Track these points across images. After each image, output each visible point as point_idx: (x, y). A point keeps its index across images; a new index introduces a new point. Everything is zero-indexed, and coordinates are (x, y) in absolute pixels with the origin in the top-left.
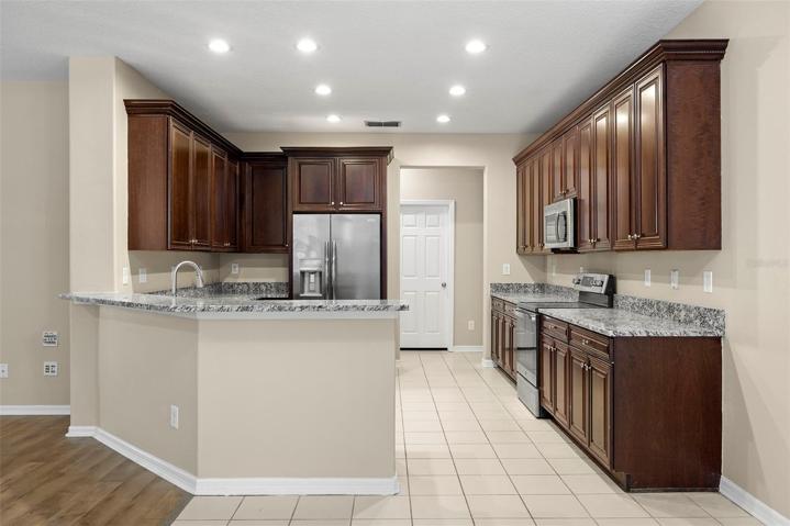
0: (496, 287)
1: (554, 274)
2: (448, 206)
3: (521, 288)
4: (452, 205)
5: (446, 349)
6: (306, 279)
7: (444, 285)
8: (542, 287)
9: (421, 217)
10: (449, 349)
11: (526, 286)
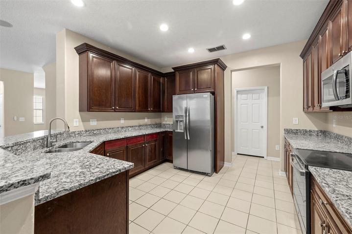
0: (288, 131)
1: (334, 126)
2: (264, 89)
3: (306, 133)
4: (266, 88)
5: (263, 157)
6: (179, 124)
7: (262, 127)
8: (324, 133)
9: (250, 96)
10: (265, 158)
11: (310, 131)
